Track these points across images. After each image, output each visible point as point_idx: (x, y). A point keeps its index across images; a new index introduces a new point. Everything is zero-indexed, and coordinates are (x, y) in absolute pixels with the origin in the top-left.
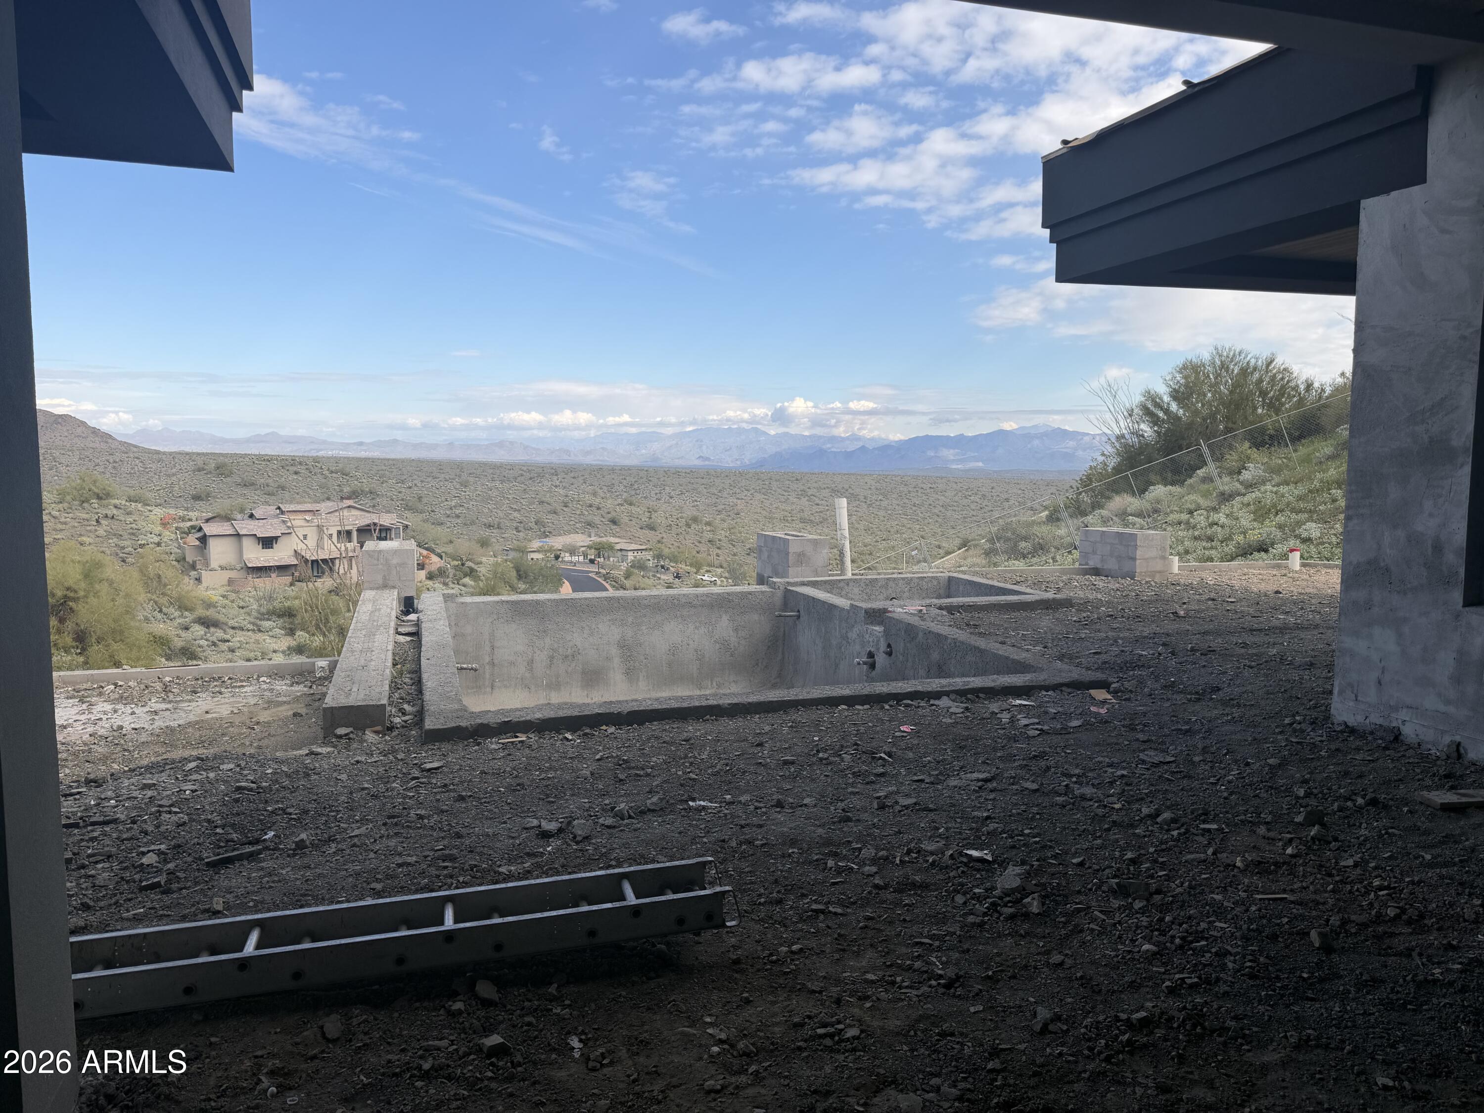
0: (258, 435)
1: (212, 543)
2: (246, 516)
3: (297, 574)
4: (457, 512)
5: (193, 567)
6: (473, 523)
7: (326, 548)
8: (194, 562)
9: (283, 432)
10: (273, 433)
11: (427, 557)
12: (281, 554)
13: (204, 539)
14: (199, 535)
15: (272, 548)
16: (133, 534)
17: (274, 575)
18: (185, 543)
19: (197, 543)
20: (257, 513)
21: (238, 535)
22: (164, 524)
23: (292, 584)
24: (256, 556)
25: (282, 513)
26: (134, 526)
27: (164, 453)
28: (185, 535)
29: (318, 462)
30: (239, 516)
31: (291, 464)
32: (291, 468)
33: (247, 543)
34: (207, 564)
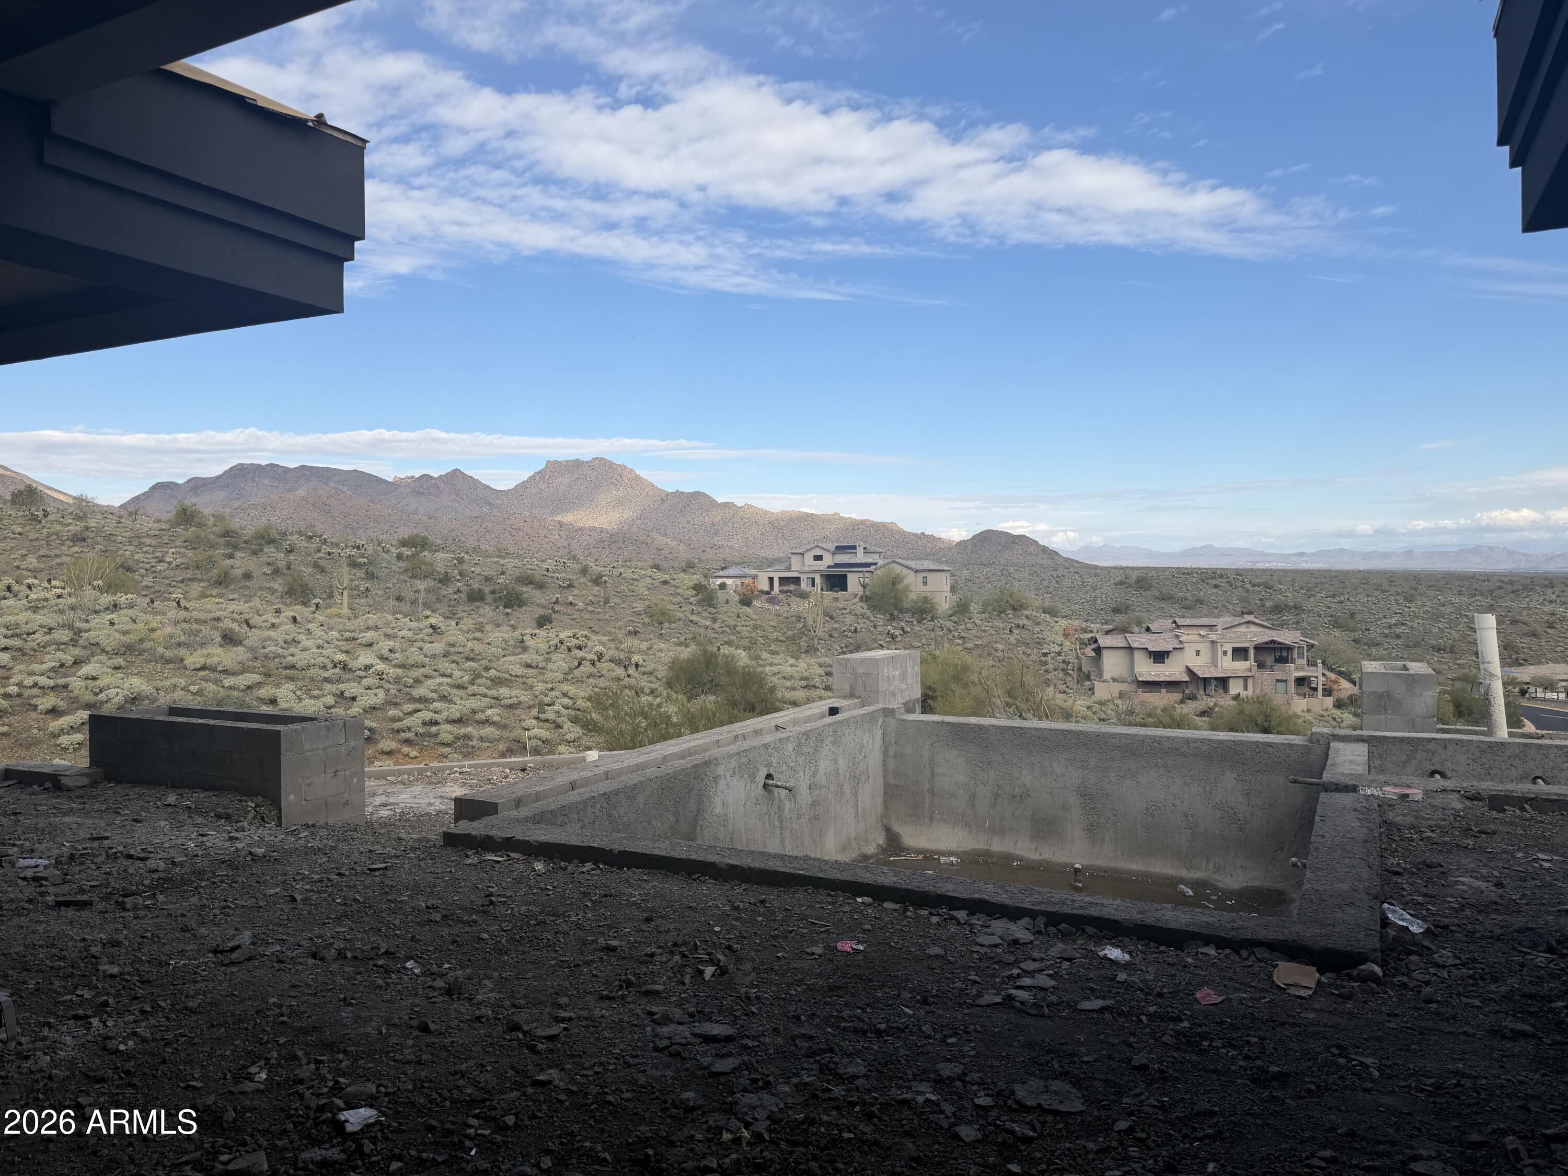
0: (1194, 548)
1: (1105, 654)
2: (1143, 629)
3: (1187, 691)
4: (1398, 631)
5: (1088, 677)
6: (1417, 645)
7: (1219, 665)
8: (1089, 672)
9: (1217, 545)
10: (1207, 546)
11: (1335, 682)
12: (1172, 670)
13: (1098, 651)
14: (1094, 646)
15: (1163, 662)
16: (1039, 643)
17: (1164, 691)
18: (1083, 654)
19: (1093, 654)
20: (1153, 627)
21: (1130, 649)
22: (1066, 635)
23: (1182, 702)
24: (1147, 670)
25: (1178, 627)
26: (1040, 635)
27: (1101, 568)
28: (1083, 646)
29: (1240, 575)
30: (1136, 629)
31: (1211, 577)
32: (1210, 581)
33: (1138, 656)
34: (1100, 675)
